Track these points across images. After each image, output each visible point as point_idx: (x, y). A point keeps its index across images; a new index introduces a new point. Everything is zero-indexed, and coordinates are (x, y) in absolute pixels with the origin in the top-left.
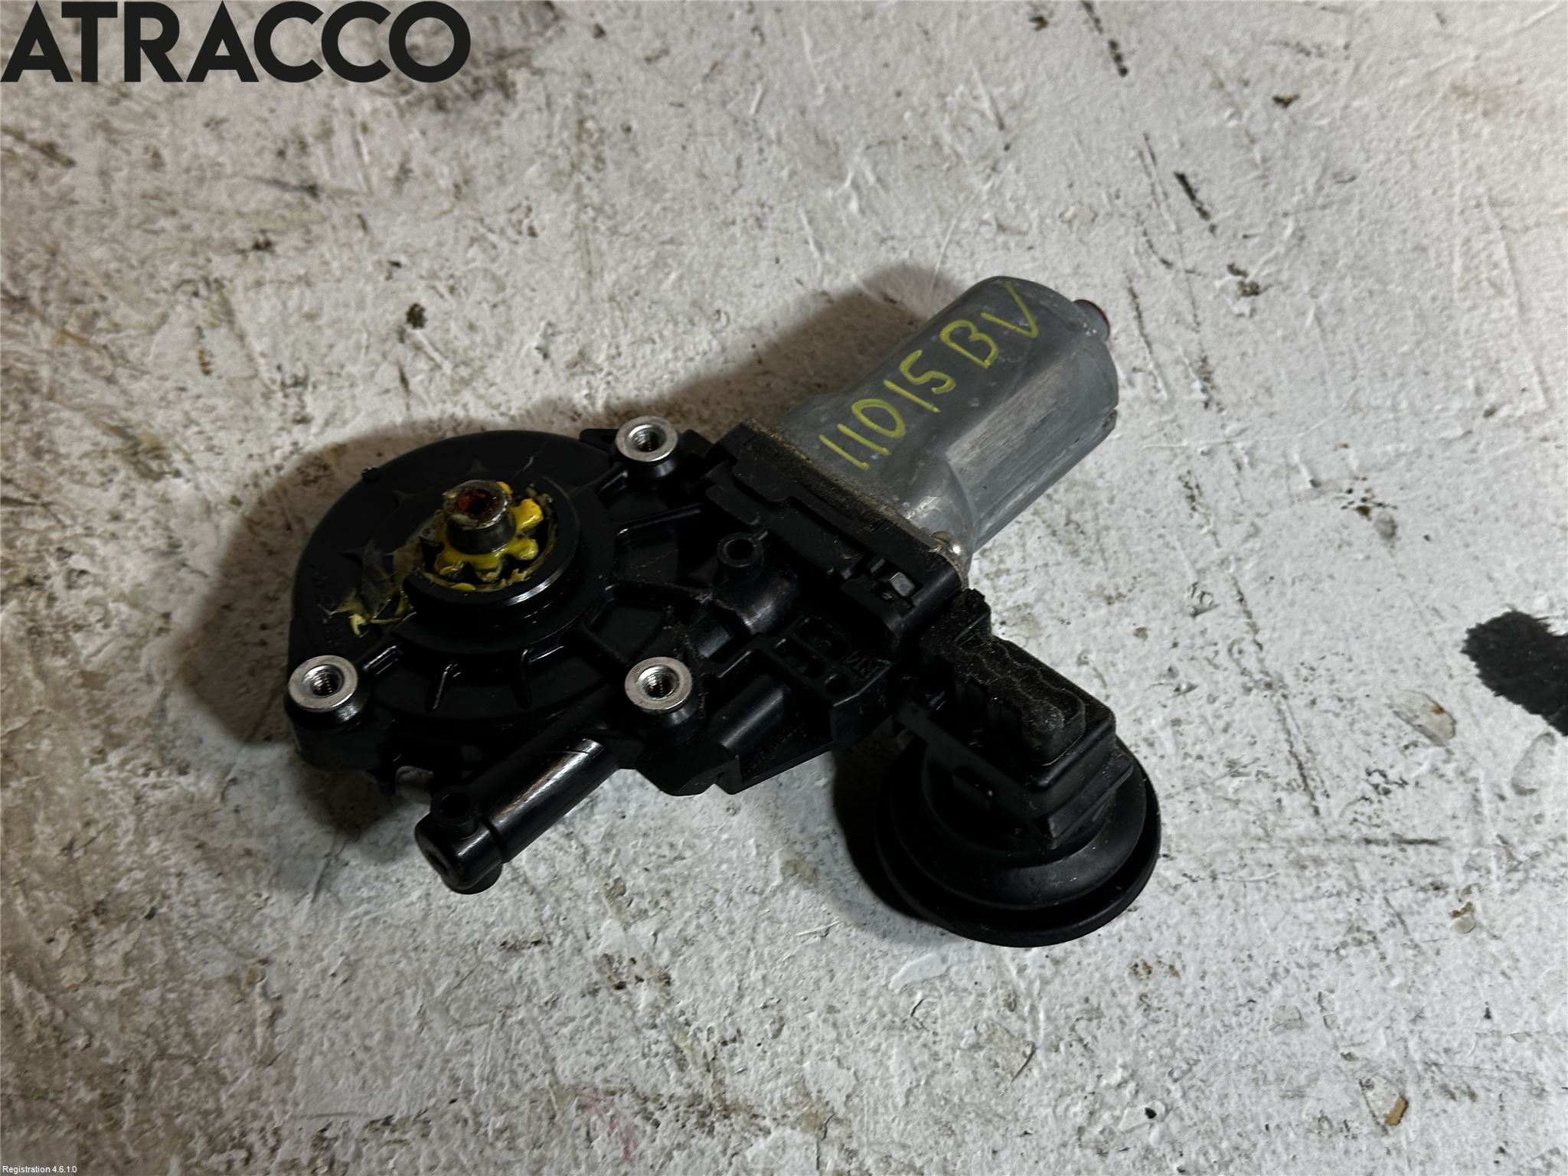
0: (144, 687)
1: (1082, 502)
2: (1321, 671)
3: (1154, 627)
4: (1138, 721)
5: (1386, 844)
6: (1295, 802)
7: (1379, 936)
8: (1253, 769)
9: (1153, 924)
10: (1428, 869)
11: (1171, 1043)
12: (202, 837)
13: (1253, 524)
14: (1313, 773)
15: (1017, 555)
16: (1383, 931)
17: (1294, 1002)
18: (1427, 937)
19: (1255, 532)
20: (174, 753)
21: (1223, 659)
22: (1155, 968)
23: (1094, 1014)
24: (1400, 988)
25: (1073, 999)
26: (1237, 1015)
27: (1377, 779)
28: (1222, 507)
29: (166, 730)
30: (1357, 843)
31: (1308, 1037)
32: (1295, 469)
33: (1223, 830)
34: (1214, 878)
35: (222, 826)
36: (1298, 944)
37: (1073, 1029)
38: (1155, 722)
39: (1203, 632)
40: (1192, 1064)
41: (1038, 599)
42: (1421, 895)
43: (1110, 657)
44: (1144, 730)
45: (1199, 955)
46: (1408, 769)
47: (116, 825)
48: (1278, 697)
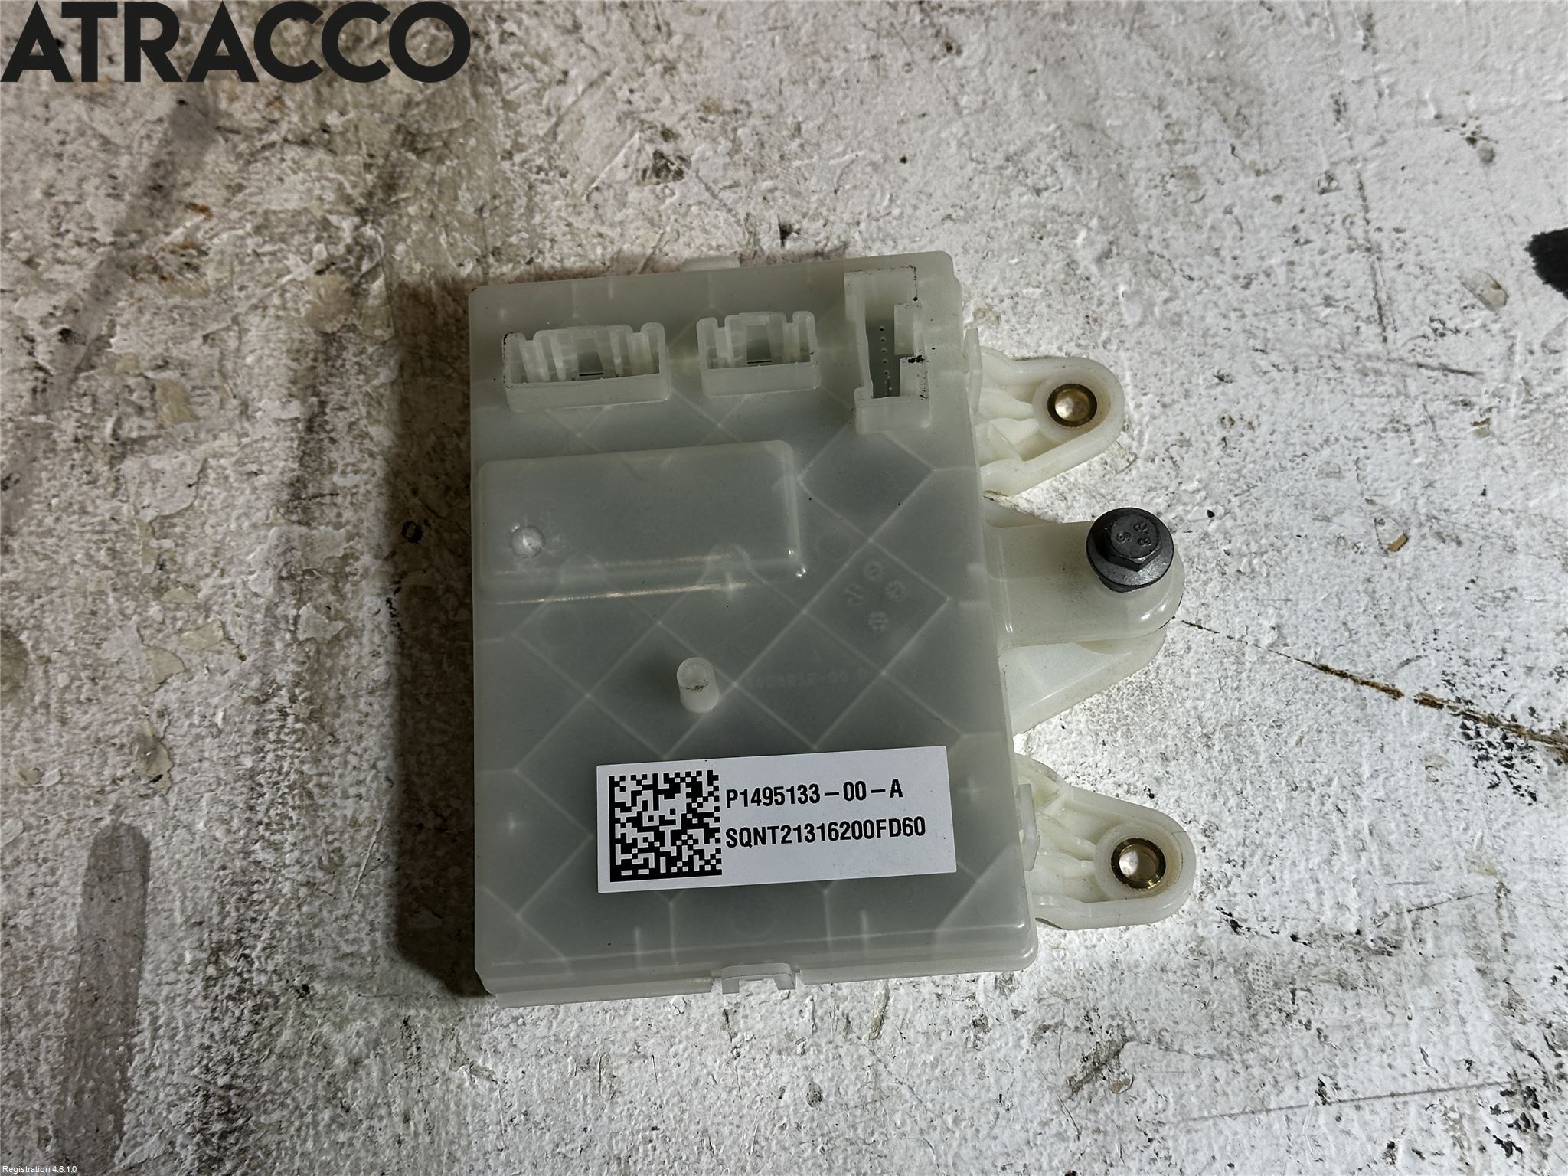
0: (544, 116)
1: (1252, 102)
2: (1412, 245)
3: (1290, 195)
4: (1262, 258)
5: (1433, 369)
6: (1370, 331)
7: (1414, 429)
8: (1343, 304)
9: (1243, 393)
10: (1462, 390)
11: (1239, 471)
12: (570, 220)
13: (1382, 137)
14: (1389, 314)
15: (1194, 131)
16: (1417, 426)
17: (1338, 461)
18: (1450, 435)
19: (1383, 142)
20: (558, 162)
21: (1337, 225)
22: (1238, 422)
23: (1184, 443)
24: (1420, 465)
25: (1171, 431)
26: (1292, 461)
27: (1436, 325)
28: (1361, 122)
29: (555, 147)
30: (1411, 365)
31: (1343, 484)
32: (1424, 103)
33: (1308, 340)
34: (1296, 371)
35: (585, 215)
36: (1350, 424)
37: (1167, 450)
38: (1274, 261)
39: (1326, 206)
40: (1251, 486)
41: (1203, 164)
42: (1452, 407)
43: (1250, 211)
44: (1265, 265)
45: (1272, 419)
46: (1464, 322)
47: (514, 201)
48: (1374, 258)
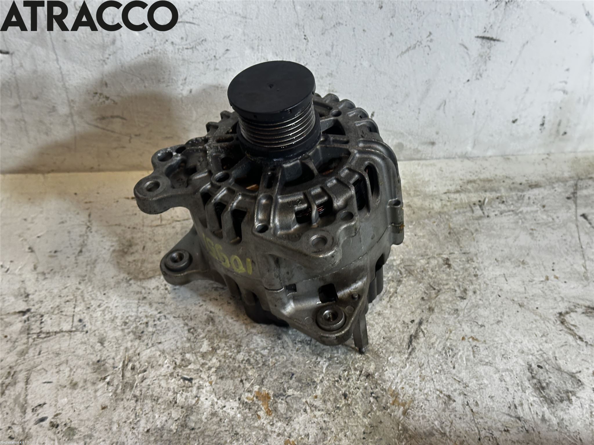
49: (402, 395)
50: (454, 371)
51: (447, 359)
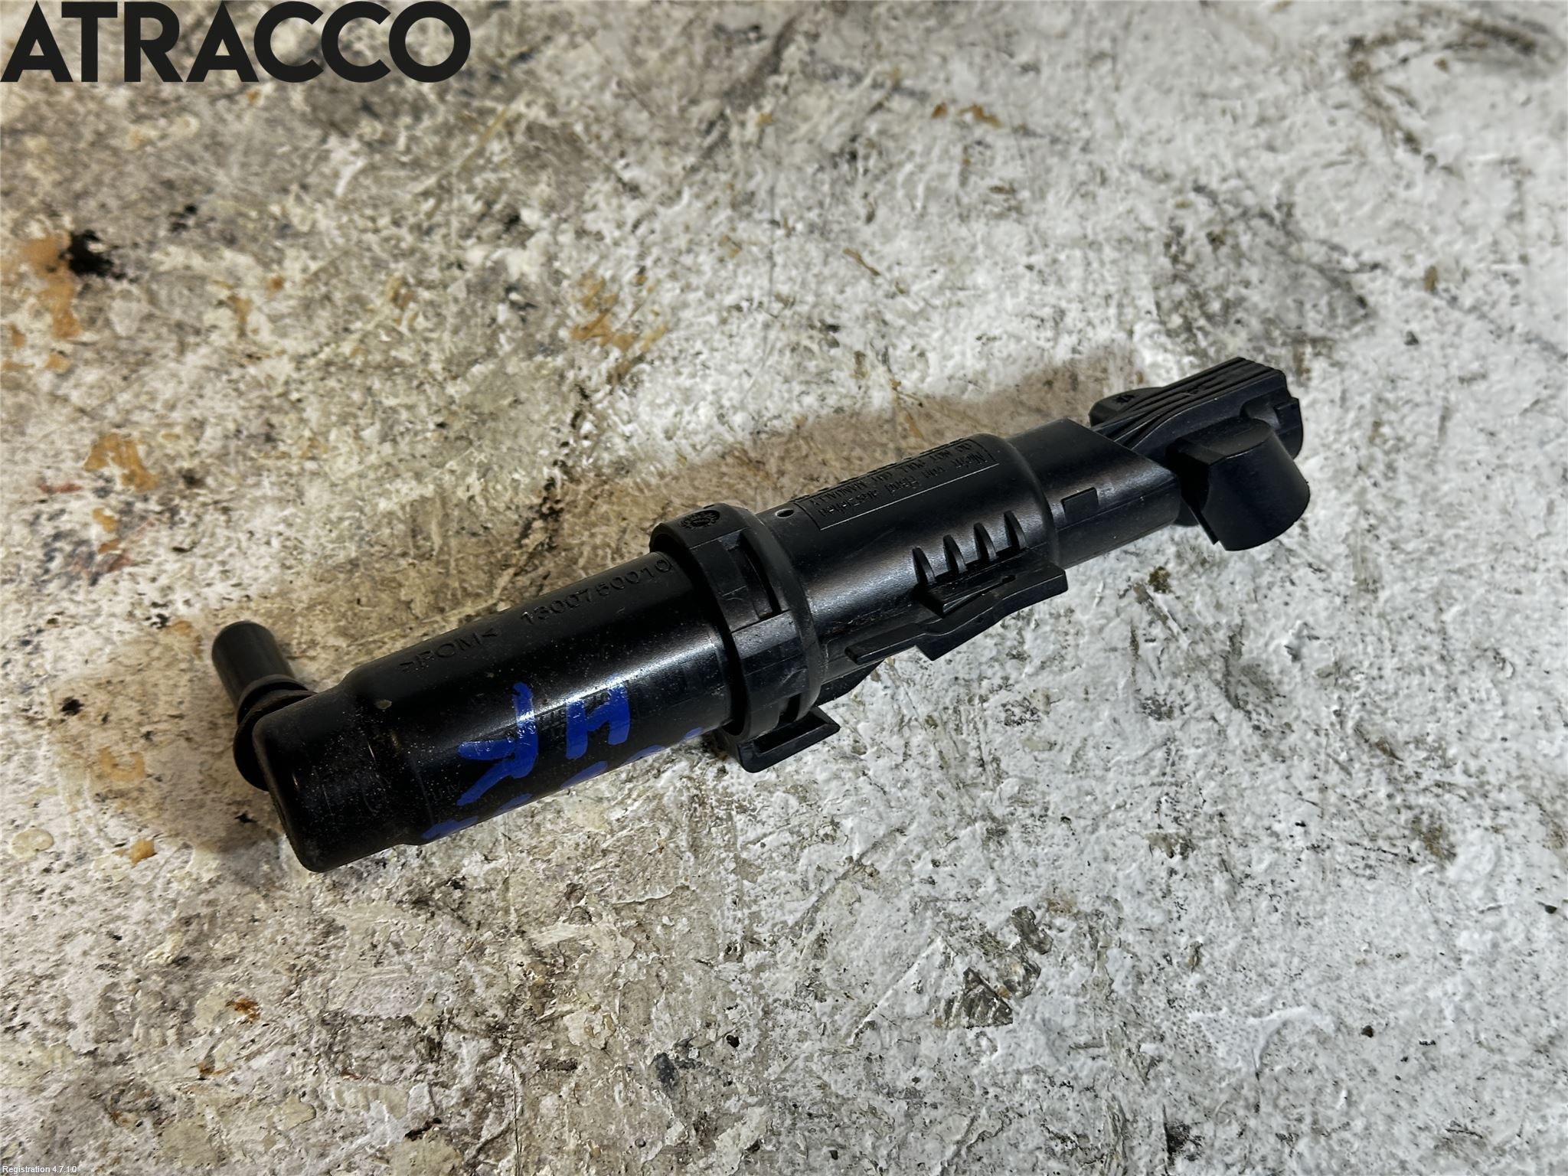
49: (630, 307)
50: (867, 232)
51: (850, 183)
